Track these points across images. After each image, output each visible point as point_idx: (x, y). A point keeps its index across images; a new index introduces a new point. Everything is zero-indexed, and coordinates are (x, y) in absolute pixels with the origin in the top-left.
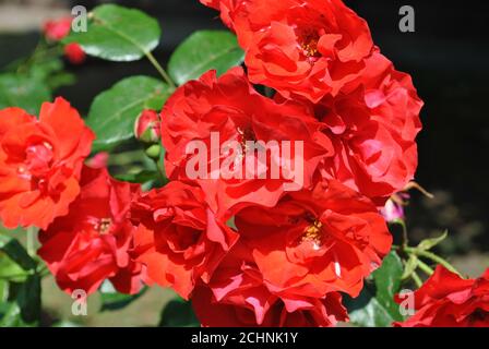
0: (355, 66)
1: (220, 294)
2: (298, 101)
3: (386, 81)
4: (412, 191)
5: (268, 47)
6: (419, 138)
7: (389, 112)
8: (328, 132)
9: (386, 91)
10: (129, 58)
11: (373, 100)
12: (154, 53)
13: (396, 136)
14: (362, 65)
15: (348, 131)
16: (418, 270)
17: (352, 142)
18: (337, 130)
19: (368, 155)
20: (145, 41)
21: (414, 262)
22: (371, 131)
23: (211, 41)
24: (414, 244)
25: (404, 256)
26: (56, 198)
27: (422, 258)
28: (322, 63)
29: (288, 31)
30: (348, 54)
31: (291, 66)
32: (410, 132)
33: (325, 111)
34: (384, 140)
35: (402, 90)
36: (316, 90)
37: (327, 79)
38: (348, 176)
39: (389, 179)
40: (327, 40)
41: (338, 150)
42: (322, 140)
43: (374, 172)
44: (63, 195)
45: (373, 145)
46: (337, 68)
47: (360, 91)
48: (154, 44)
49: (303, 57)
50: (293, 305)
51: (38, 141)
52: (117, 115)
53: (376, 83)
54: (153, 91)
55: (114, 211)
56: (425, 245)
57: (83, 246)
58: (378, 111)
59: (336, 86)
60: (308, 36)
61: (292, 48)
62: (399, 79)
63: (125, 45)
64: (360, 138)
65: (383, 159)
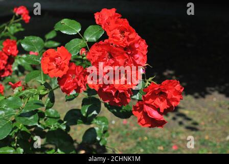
0: (132, 39)
1: (104, 90)
2: (121, 47)
3: (140, 41)
4: (147, 66)
5: (114, 35)
6: (147, 54)
7: (140, 48)
8: (127, 53)
9: (139, 43)
10: (74, 34)
11: (137, 46)
12: (80, 32)
13: (142, 54)
14: (134, 39)
15: (131, 53)
16: (149, 85)
17: (132, 55)
18: (129, 53)
19: (136, 58)
20: (77, 29)
21: (148, 83)
22: (137, 53)
23: (94, 28)
24: (148, 79)
25: (145, 82)
26: (63, 70)
27: (149, 82)
28: (125, 39)
29: (118, 31)
30: (131, 36)
31: (119, 39)
32: (145, 53)
33: (126, 49)
34: (139, 55)
35: (143, 43)
36: (124, 44)
37: (127, 42)
38: (132, 63)
39: (141, 63)
40: (126, 33)
41: (129, 57)
42: (126, 55)
43: (137, 62)
44: (65, 69)
45: (137, 56)
46: (129, 39)
47: (134, 44)
48: (80, 30)
49: (121, 37)
50: (121, 91)
51: (57, 57)
52: (72, 49)
53: (137, 42)
54: (80, 42)
55: (77, 73)
56: (150, 79)
57: (69, 82)
58: (138, 48)
59: (128, 44)
60: (122, 32)
61: (119, 35)
62: (142, 41)
63: (72, 30)
64: (134, 54)
65: (139, 59)
